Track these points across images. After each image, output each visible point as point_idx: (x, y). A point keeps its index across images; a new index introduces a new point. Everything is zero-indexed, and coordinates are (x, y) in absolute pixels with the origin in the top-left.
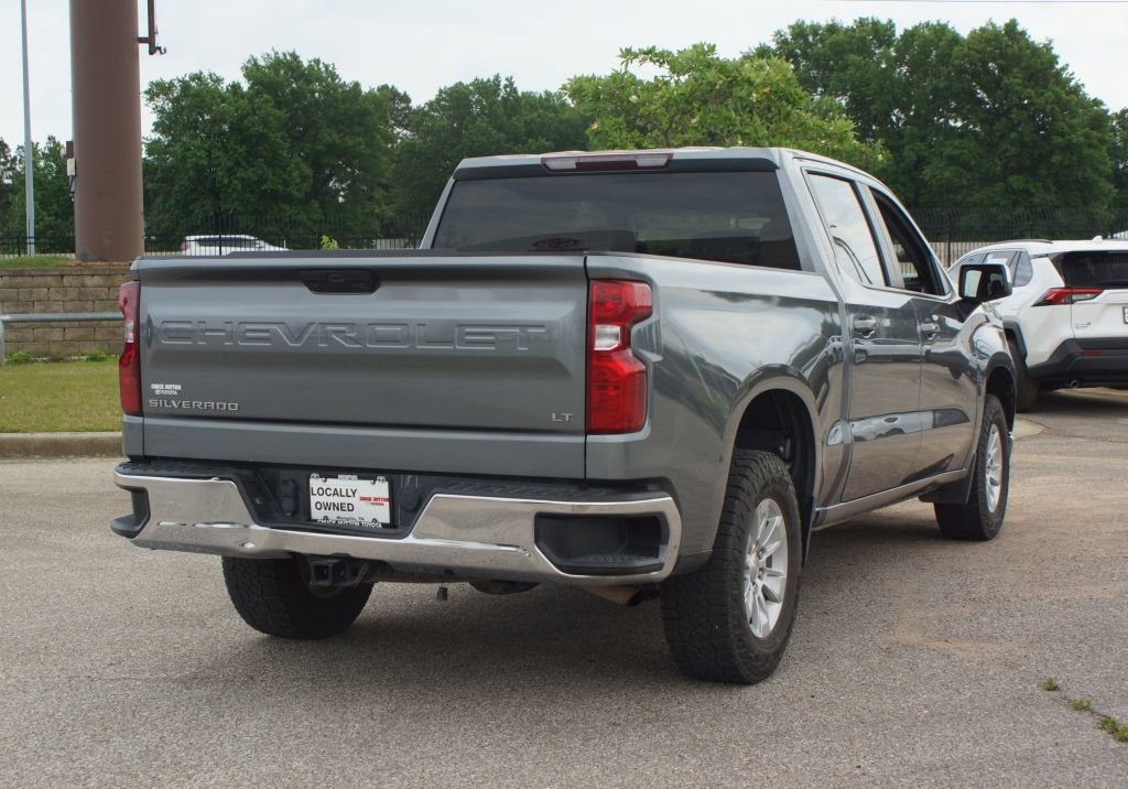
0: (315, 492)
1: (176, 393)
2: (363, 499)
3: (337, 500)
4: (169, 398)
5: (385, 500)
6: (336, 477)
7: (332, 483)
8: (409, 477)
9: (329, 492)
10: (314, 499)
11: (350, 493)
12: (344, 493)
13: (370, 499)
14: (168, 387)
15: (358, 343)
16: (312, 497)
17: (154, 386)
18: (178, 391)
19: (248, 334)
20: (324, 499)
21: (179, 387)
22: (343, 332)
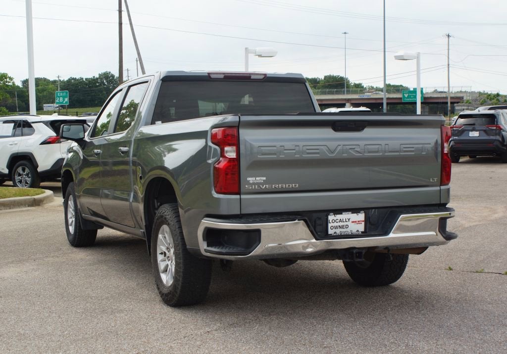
0: (331, 221)
1: (262, 181)
2: (353, 222)
3: (341, 224)
4: (258, 184)
5: (363, 221)
6: (342, 214)
7: (339, 217)
8: (373, 210)
9: (337, 221)
10: (330, 225)
11: (347, 220)
12: (344, 220)
13: (356, 222)
14: (257, 179)
15: (361, 153)
16: (329, 224)
17: (249, 179)
18: (263, 180)
19: (308, 151)
20: (335, 224)
21: (265, 178)
22: (354, 148)
